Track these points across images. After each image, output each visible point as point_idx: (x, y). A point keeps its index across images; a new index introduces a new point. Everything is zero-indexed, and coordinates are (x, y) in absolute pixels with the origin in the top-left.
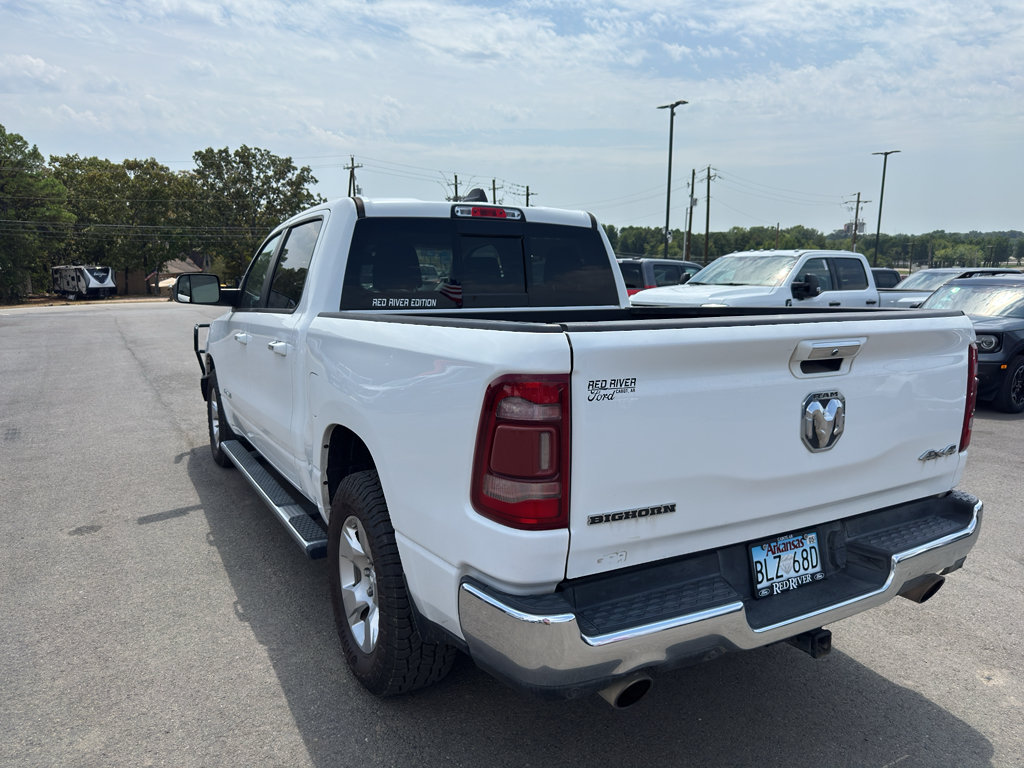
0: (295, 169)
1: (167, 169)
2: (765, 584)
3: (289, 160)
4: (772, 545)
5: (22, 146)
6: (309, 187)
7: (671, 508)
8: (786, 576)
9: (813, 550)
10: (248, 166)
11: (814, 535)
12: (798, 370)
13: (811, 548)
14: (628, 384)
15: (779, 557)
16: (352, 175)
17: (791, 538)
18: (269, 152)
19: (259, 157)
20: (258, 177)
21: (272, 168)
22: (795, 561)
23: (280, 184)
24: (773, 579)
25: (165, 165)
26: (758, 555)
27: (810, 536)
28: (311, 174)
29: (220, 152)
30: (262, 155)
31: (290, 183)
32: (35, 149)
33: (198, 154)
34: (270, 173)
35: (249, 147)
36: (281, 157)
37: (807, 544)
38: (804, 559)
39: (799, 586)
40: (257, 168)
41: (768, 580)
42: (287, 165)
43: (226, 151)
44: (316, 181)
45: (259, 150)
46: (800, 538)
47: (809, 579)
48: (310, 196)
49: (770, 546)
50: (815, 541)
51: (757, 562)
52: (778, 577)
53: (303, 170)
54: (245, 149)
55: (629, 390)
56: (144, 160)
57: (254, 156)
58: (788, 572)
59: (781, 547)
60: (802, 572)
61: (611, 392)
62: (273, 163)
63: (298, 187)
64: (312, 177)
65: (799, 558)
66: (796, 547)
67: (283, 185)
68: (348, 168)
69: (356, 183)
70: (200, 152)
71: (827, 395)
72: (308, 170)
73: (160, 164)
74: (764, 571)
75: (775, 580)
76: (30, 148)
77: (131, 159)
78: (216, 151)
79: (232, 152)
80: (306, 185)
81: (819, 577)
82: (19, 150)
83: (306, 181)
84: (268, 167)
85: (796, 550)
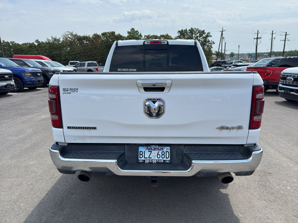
0: (205, 33)
1: (171, 36)
2: (143, 159)
3: (204, 31)
4: (149, 147)
5: (138, 33)
6: (209, 39)
7: (95, 128)
8: (153, 158)
9: (167, 153)
10: (192, 34)
11: (169, 148)
12: (142, 90)
13: (166, 152)
14: (75, 90)
15: (151, 152)
16: (222, 34)
17: (157, 147)
18: (198, 29)
19: (195, 31)
20: (195, 37)
21: (199, 34)
22: (158, 154)
23: (200, 38)
24: (147, 158)
25: (170, 35)
26: (141, 149)
27: (167, 148)
28: (210, 34)
29: (185, 30)
30: (196, 30)
31: (204, 38)
32: (141, 34)
33: (179, 31)
34: (198, 35)
35: (193, 28)
36: (202, 30)
37: (165, 150)
38: (162, 155)
39: (157, 163)
40: (195, 34)
41: (144, 158)
42: (203, 32)
43: (186, 30)
44: (211, 36)
45: (196, 29)
46: (162, 147)
47: (162, 161)
48: (209, 41)
49: (147, 147)
50: (169, 150)
51: (140, 152)
52: (149, 158)
53: (208, 33)
54: (192, 29)
55: (76, 92)
56: (165, 34)
57: (194, 30)
58: (154, 157)
59: (152, 149)
60: (161, 158)
61: (70, 92)
62: (199, 32)
63: (206, 39)
64: (210, 35)
65: (160, 153)
66: (159, 150)
67: (201, 38)
68: (221, 32)
69: (223, 36)
70: (180, 31)
71: (155, 99)
72: (209, 33)
73: (169, 35)
74: (143, 155)
75: (148, 158)
76: (140, 34)
77: (162, 34)
78: (184, 30)
79: (188, 30)
80: (208, 38)
81: (167, 162)
82: (137, 34)
83: (208, 37)
84: (198, 33)
85: (159, 151)
